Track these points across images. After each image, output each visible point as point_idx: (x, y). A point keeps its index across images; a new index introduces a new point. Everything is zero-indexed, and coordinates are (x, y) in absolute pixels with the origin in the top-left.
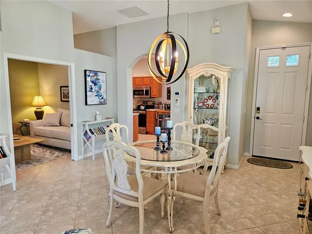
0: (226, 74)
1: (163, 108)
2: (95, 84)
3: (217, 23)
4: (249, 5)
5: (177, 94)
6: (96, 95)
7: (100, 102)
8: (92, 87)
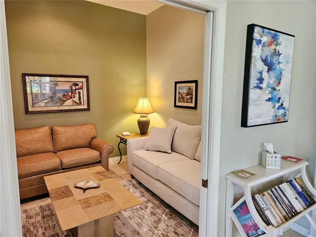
2: (270, 67)
6: (269, 98)
7: (276, 116)
8: (262, 75)
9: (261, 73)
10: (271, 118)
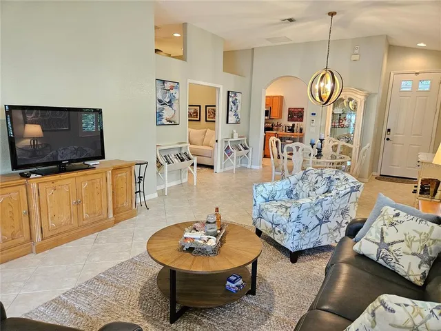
0: (363, 98)
1: (283, 129)
2: (234, 104)
3: (357, 51)
4: (387, 36)
5: (314, 114)
6: (234, 115)
7: (237, 121)
8: (232, 107)
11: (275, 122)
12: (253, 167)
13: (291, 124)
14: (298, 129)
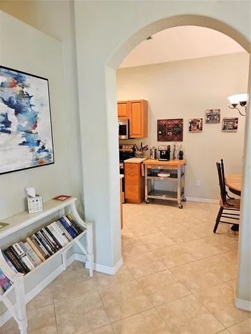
1: (151, 154)
2: (18, 110)
6: (24, 142)
7: (37, 159)
8: (7, 118)
9: (6, 116)
10: (30, 162)
11: (138, 143)
12: (100, 268)
13: (163, 145)
14: (177, 154)
